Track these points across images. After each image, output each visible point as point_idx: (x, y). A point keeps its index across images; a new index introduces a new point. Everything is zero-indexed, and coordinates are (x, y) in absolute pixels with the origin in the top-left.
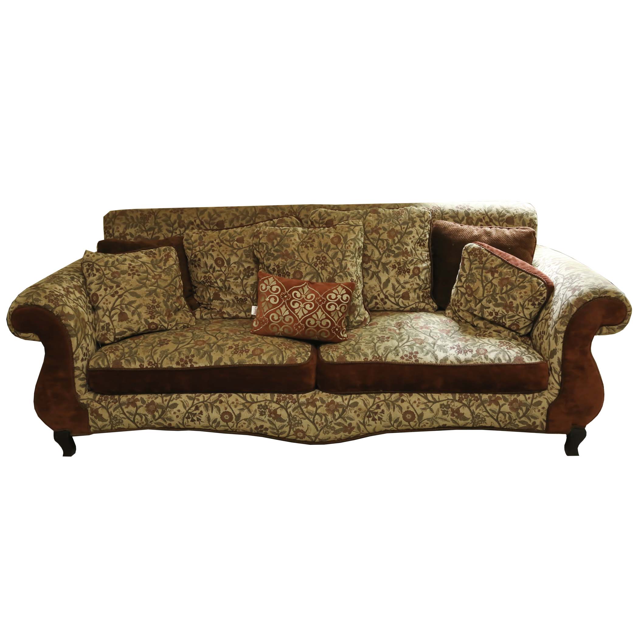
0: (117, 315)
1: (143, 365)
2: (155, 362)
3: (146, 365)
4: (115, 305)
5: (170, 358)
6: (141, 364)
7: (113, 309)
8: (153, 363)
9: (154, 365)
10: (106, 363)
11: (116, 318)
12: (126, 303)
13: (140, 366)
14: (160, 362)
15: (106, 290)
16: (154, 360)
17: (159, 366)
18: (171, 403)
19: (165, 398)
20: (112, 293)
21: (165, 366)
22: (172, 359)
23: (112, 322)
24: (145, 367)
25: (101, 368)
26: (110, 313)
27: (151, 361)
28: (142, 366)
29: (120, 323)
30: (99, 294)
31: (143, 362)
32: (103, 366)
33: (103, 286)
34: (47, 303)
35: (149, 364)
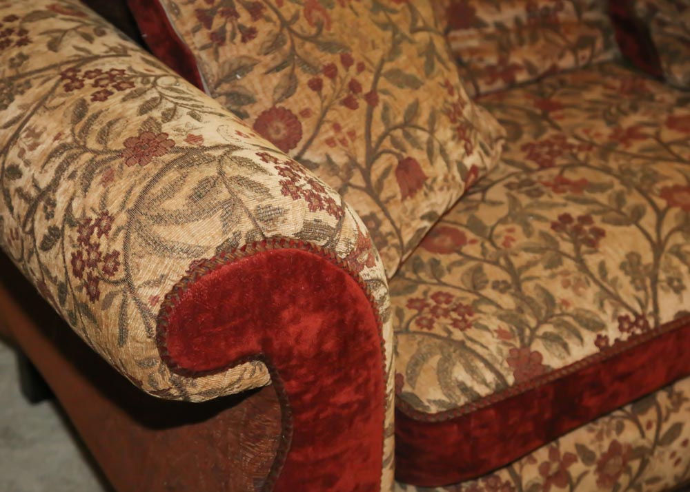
0: (392, 177)
1: (606, 338)
2: (635, 314)
3: (613, 333)
4: (374, 138)
5: (670, 281)
6: (599, 337)
7: (372, 156)
8: (633, 318)
9: (636, 324)
10: (490, 377)
11: (392, 188)
12: (400, 119)
13: (597, 344)
14: (650, 309)
15: (316, 86)
16: (628, 307)
17: (651, 323)
18: (666, 427)
19: (643, 420)
20: (344, 95)
21: (667, 316)
22: (676, 283)
23: (383, 206)
24: (611, 342)
25: (478, 399)
26: (366, 174)
27: (623, 312)
28: (603, 344)
29: (409, 203)
30: (296, 111)
31: (602, 326)
32: (483, 391)
33: (298, 71)
34: (311, 217)
35: (621, 329)
